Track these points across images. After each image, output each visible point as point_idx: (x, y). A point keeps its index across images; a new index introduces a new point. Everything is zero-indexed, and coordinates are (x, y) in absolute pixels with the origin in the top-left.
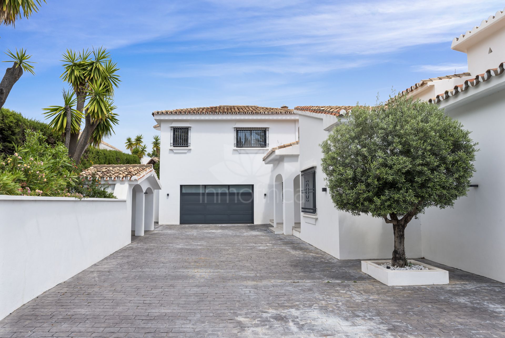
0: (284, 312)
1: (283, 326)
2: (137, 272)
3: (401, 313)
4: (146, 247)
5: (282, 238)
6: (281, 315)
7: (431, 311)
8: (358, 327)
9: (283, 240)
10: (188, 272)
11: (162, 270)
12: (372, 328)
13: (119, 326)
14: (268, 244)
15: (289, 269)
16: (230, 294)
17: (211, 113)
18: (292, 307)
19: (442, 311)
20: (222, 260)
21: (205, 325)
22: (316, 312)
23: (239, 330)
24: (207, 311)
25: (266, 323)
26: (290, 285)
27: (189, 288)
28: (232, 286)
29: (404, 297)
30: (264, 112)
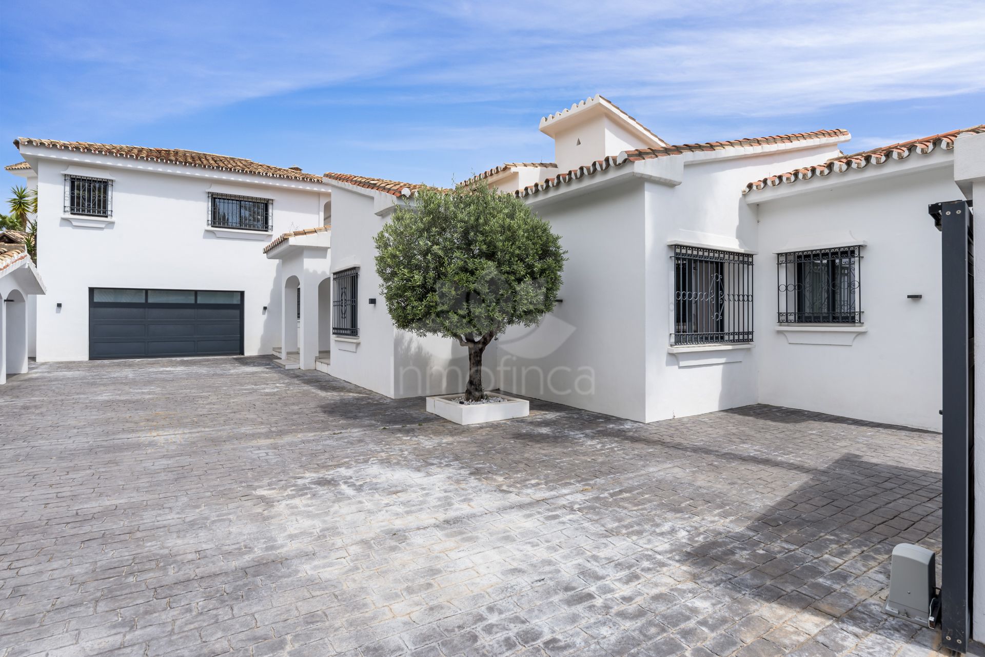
0: (329, 474)
1: (333, 491)
2: (18, 448)
3: (482, 453)
4: (22, 404)
5: (298, 374)
6: (326, 478)
7: (514, 447)
8: (435, 476)
9: (302, 378)
10: (139, 437)
11: (77, 439)
12: (451, 475)
13: (14, 541)
14: (278, 385)
15: (322, 416)
16: (233, 461)
17: (159, 161)
18: (339, 466)
19: (525, 445)
20: (201, 413)
21: (201, 511)
22: (375, 467)
23: (264, 508)
24: (198, 490)
25: (306, 491)
26: (329, 438)
27: (149, 461)
28: (233, 449)
29: (483, 436)
30: (266, 174)
